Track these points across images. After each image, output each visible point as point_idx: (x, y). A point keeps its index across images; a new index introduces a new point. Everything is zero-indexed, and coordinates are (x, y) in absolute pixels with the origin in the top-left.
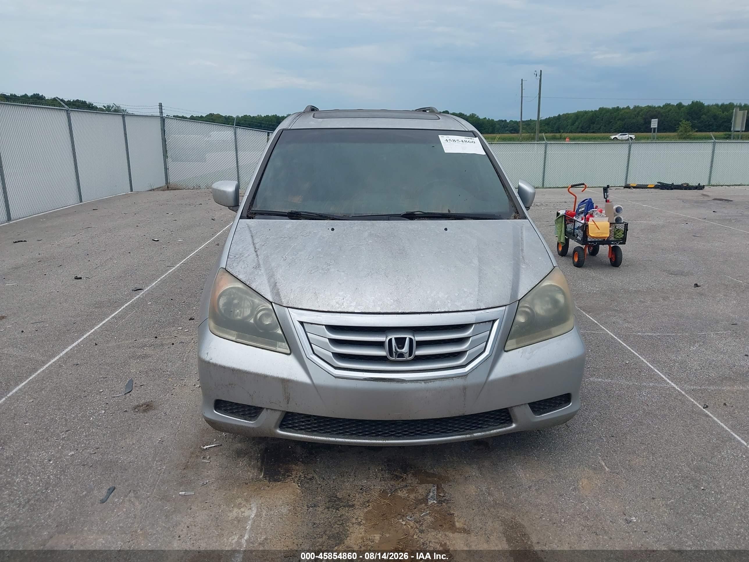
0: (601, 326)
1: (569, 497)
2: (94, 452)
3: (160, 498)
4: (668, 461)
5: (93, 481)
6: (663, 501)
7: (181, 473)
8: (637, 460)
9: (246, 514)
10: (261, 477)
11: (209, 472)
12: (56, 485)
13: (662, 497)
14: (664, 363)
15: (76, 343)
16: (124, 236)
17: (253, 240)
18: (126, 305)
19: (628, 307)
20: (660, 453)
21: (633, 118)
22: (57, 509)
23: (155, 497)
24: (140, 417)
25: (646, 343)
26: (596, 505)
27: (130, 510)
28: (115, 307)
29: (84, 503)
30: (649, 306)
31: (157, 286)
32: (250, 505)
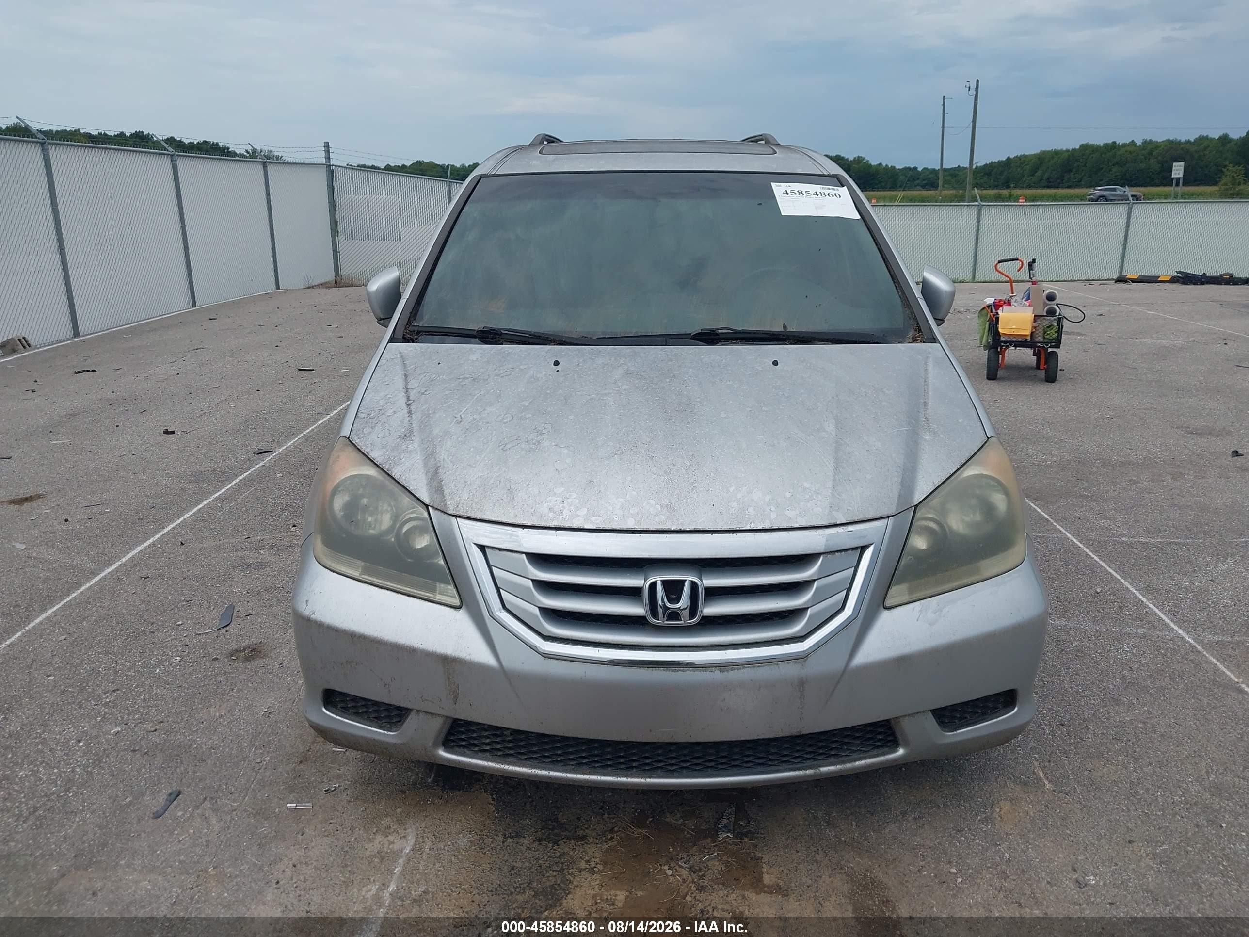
0: (1055, 524)
1: (973, 835)
2: (154, 729)
3: (254, 812)
4: (1163, 772)
5: (145, 779)
6: (1148, 847)
7: (294, 769)
8: (1104, 770)
9: (396, 847)
10: (430, 780)
11: (342, 769)
12: (83, 785)
13: (1146, 840)
14: (1168, 592)
15: (151, 541)
16: (252, 363)
17: (407, 383)
18: (241, 477)
19: (1107, 492)
20: (1149, 757)
21: (1142, 162)
22: (79, 825)
23: (246, 811)
24: (238, 670)
25: (1135, 557)
26: (1022, 851)
27: (201, 832)
28: (222, 481)
29: (126, 818)
30: (1146, 489)
31: (296, 447)
32: (405, 830)
